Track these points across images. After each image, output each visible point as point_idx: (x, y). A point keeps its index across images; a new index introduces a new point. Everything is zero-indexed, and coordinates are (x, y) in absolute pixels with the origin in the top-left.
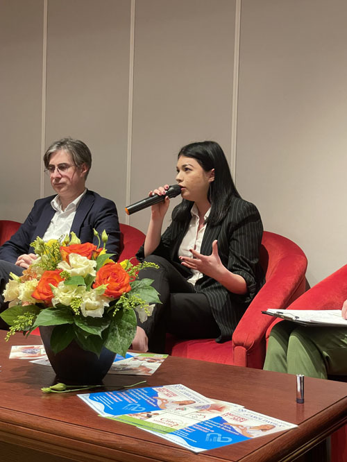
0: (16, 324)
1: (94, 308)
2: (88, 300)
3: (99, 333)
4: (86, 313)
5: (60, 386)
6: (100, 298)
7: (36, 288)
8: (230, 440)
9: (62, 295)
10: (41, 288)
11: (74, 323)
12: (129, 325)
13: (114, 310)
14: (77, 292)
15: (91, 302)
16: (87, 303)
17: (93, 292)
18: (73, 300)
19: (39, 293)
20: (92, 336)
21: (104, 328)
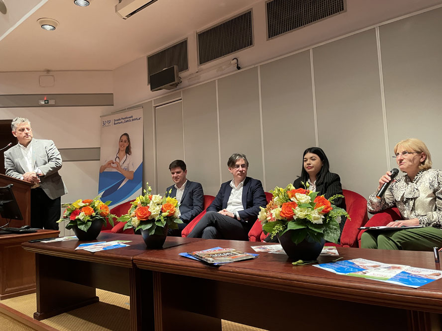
0: (275, 230)
1: (318, 219)
2: (314, 215)
3: (322, 232)
4: (315, 222)
5: (300, 261)
6: (319, 213)
7: (281, 212)
8: (426, 281)
9: (299, 213)
10: (284, 212)
11: (308, 227)
12: (335, 227)
13: (326, 220)
14: (308, 212)
15: (315, 216)
16: (314, 216)
17: (316, 211)
18: (306, 215)
19: (284, 214)
20: (319, 233)
21: (323, 229)
